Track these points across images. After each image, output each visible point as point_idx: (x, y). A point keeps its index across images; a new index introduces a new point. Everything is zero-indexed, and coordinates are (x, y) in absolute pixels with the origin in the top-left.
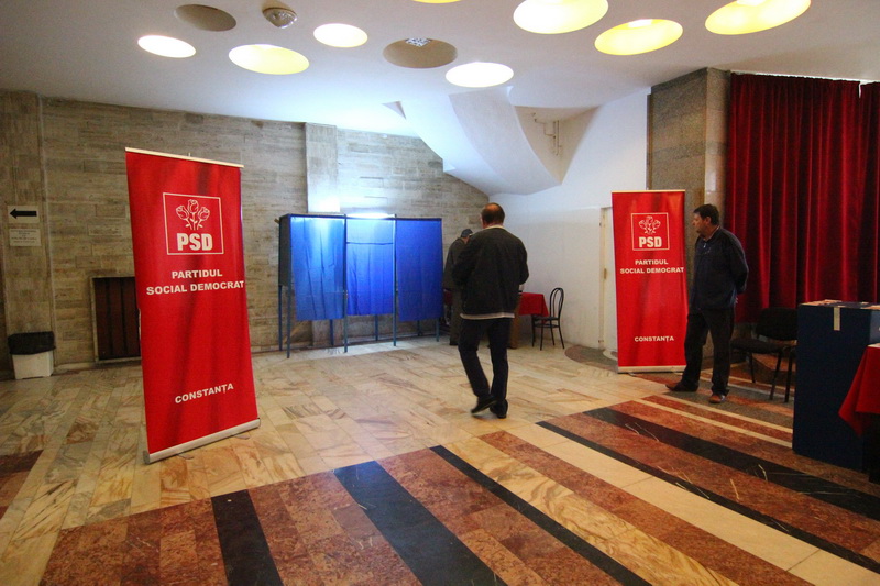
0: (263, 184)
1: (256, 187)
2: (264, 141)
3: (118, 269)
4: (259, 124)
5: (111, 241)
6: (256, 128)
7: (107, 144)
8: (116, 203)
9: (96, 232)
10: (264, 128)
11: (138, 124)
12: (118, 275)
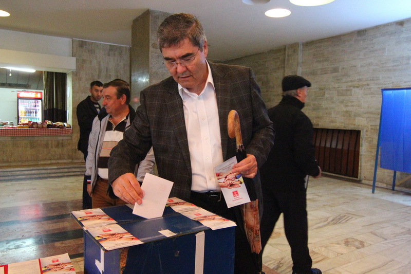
0: (400, 67)
1: (395, 70)
2: (403, 35)
3: (320, 124)
4: (401, 23)
5: (319, 109)
6: (399, 27)
7: (321, 59)
8: (323, 89)
9: (314, 105)
10: (405, 25)
11: (335, 45)
12: (320, 127)
